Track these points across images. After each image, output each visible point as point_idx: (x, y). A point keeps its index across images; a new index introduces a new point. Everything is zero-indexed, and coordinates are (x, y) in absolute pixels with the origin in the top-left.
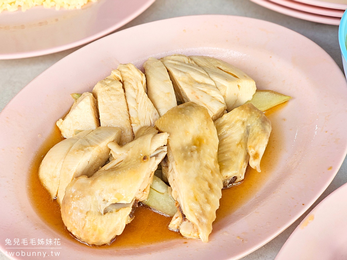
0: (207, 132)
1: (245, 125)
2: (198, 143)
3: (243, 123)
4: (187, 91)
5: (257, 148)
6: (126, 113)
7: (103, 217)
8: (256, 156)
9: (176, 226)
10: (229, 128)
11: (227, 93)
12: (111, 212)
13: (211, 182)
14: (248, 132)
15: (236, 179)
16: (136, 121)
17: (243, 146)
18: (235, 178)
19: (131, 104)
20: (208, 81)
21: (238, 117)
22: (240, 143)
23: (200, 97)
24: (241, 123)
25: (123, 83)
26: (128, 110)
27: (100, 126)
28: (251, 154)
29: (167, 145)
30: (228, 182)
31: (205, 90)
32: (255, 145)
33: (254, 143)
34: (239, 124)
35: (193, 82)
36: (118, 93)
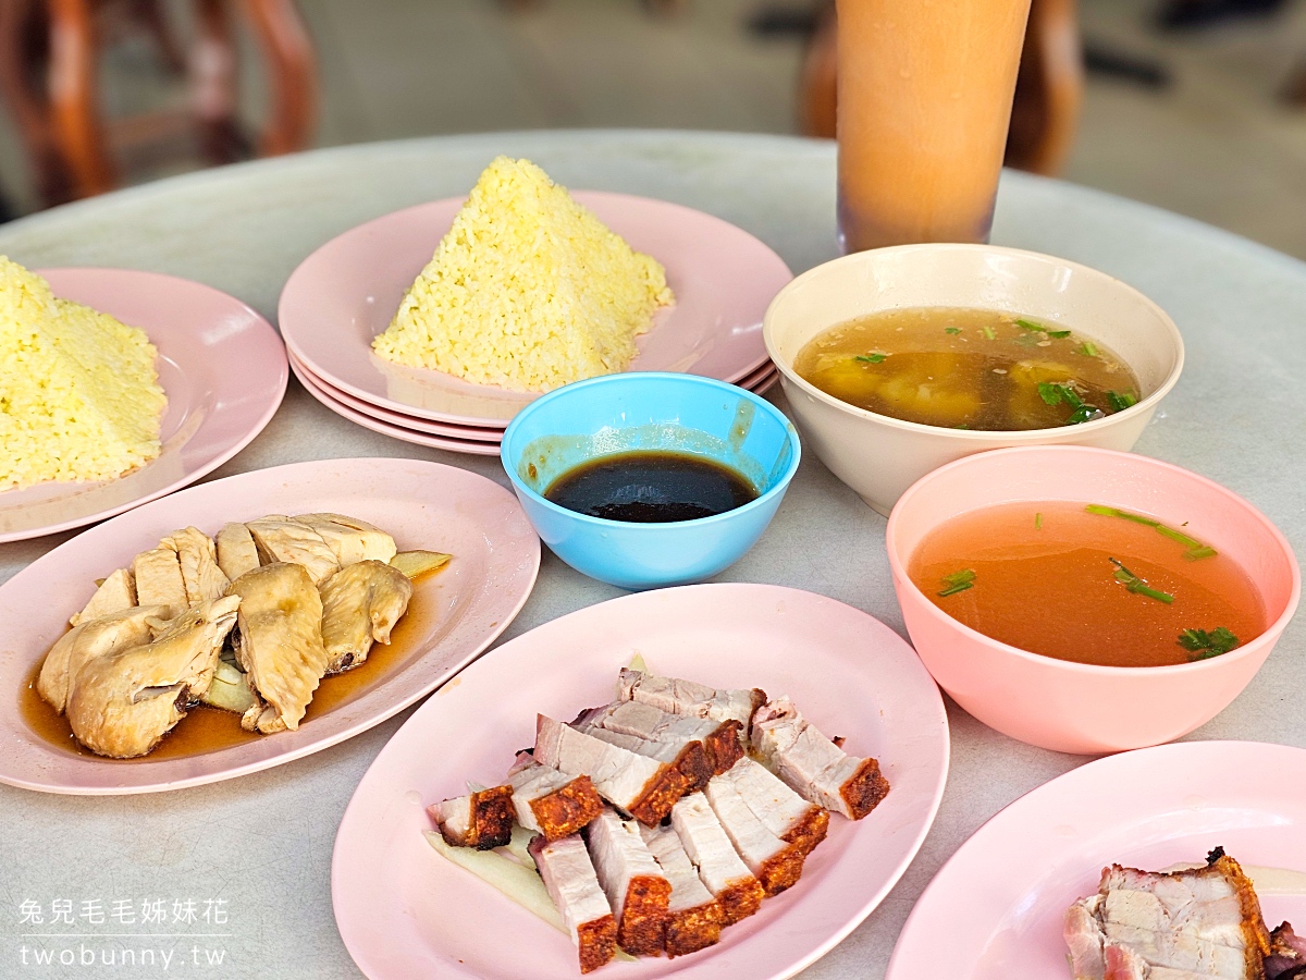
0: (303, 594)
1: (368, 585)
2: (287, 608)
3: (364, 583)
4: (277, 550)
5: (384, 614)
6: (182, 587)
7: (133, 707)
8: (383, 623)
9: (252, 720)
10: (341, 591)
11: (343, 551)
12: (147, 700)
13: (305, 654)
14: (372, 596)
15: (352, 658)
16: (197, 597)
17: (364, 614)
18: (350, 657)
19: (190, 576)
20: (311, 536)
21: (355, 575)
22: (359, 610)
23: (296, 556)
24: (361, 583)
25: (178, 554)
26: (185, 585)
27: (137, 604)
28: (374, 622)
29: (239, 611)
30: (339, 662)
31: (306, 547)
32: (382, 609)
33: (379, 606)
34: (357, 585)
35: (286, 540)
36: (168, 563)
